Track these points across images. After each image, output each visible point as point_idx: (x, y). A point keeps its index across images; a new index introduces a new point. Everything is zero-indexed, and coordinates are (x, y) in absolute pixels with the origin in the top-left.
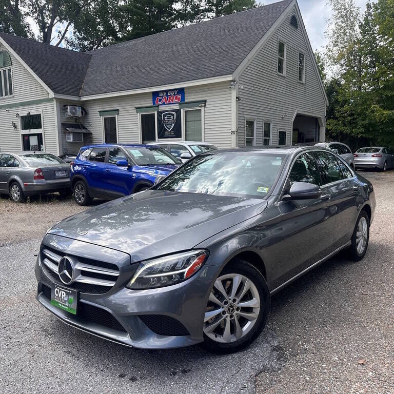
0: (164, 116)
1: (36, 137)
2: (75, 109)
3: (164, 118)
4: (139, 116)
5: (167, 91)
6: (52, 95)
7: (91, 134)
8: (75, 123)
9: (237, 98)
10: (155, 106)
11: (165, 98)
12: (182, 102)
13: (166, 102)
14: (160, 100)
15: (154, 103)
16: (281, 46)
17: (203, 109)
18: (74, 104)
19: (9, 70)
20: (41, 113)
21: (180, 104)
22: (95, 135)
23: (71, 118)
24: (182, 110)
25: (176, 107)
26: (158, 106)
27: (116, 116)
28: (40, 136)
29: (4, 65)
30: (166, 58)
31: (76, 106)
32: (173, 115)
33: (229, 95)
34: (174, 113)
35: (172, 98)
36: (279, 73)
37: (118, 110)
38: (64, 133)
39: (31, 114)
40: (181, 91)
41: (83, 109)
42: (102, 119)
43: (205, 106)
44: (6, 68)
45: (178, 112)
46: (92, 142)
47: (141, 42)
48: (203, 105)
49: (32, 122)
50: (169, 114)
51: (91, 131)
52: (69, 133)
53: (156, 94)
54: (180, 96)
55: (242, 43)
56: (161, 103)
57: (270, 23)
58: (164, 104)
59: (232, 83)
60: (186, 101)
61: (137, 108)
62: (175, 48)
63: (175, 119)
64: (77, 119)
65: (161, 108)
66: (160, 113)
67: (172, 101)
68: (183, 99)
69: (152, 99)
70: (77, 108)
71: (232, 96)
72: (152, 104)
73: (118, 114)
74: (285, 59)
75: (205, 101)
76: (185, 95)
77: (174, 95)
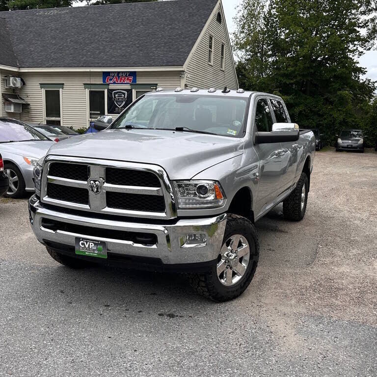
0: (115, 94)
3: (115, 96)
4: (87, 91)
5: (119, 73)
7: (29, 105)
8: (13, 94)
9: (185, 85)
10: (106, 85)
11: (116, 78)
12: (134, 84)
13: (117, 82)
14: (111, 80)
15: (104, 81)
16: (211, 38)
18: (15, 75)
21: (131, 85)
22: (33, 106)
23: (11, 88)
24: (133, 90)
25: (128, 87)
26: (108, 85)
27: (61, 90)
31: (17, 77)
32: (124, 94)
33: (179, 82)
34: (125, 92)
35: (123, 79)
36: (209, 63)
37: (63, 84)
38: (4, 103)
40: (133, 74)
41: (22, 80)
42: (43, 91)
43: (156, 89)
45: (130, 92)
47: (66, 13)
48: (154, 88)
50: (120, 92)
51: (29, 102)
52: (11, 103)
53: (106, 74)
54: (131, 78)
56: (111, 82)
58: (114, 83)
59: (182, 73)
60: (137, 82)
61: (84, 84)
63: (126, 97)
64: (14, 89)
65: (112, 87)
66: (110, 91)
67: (124, 81)
68: (134, 80)
69: (102, 78)
70: (17, 79)
71: (181, 83)
72: (102, 82)
73: (63, 88)
74: (213, 50)
75: (157, 84)
76: (137, 78)
77: (126, 76)
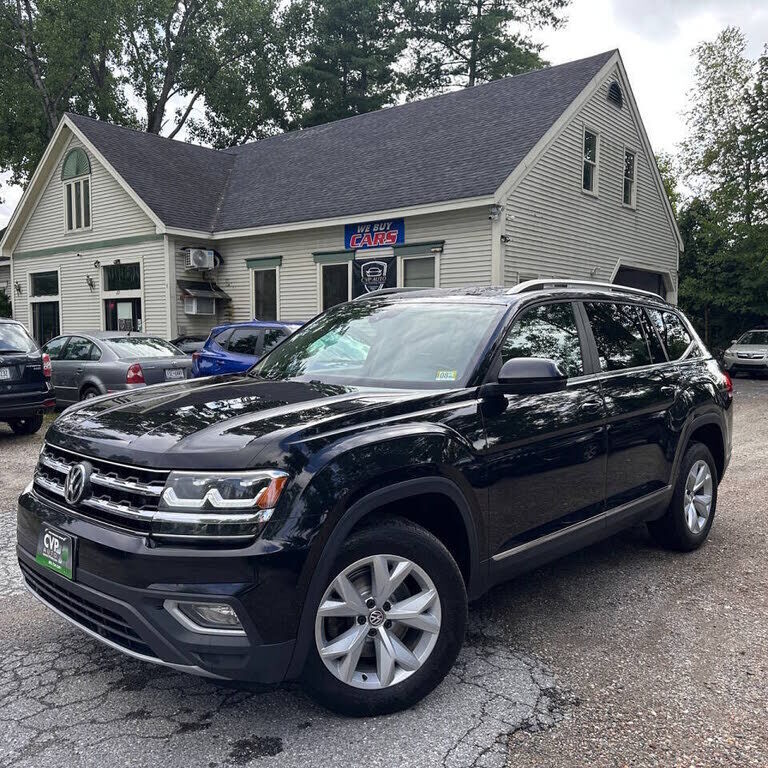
0: (366, 268)
1: (130, 305)
2: (202, 255)
3: (365, 273)
4: (319, 268)
5: (372, 224)
6: (161, 228)
7: (230, 300)
8: (202, 281)
9: (502, 237)
10: (350, 251)
11: (369, 238)
12: (400, 244)
13: (370, 243)
14: (359, 241)
15: (347, 246)
16: (590, 142)
17: (437, 257)
18: (201, 245)
19: (86, 182)
20: (140, 261)
21: (394, 248)
22: (236, 303)
23: (194, 270)
24: (399, 258)
25: (388, 253)
26: (354, 251)
27: (277, 268)
28: (136, 303)
29: (78, 173)
30: (372, 162)
31: (205, 249)
32: (382, 268)
33: (488, 232)
34: (385, 265)
35: (380, 237)
36: (586, 191)
37: (281, 257)
38: (182, 299)
39: (122, 262)
40: (398, 223)
41: (216, 254)
42: (251, 273)
43: (442, 251)
44: (81, 179)
45: (391, 262)
46: (230, 315)
47: (328, 132)
48: (438, 249)
49: (123, 276)
50: (375, 265)
51: (231, 296)
52: (191, 298)
53: (350, 229)
54: (395, 233)
55: (515, 135)
56: (360, 245)
57: (568, 99)
58: (365, 247)
59: (494, 210)
60: (407, 241)
61: (315, 254)
62: (389, 144)
63: (385, 274)
64: (205, 272)
65: (360, 255)
66: (357, 264)
67: (381, 242)
68: (401, 238)
69: (343, 238)
70: (206, 252)
71: (494, 233)
72: (343, 248)
73: (280, 265)
74: (597, 163)
75: (443, 242)
76: (406, 232)
77: (385, 230)
